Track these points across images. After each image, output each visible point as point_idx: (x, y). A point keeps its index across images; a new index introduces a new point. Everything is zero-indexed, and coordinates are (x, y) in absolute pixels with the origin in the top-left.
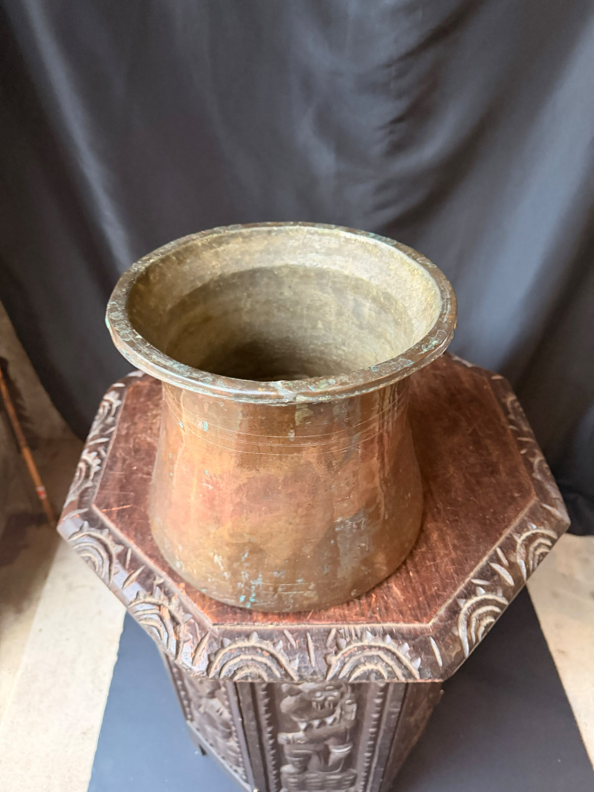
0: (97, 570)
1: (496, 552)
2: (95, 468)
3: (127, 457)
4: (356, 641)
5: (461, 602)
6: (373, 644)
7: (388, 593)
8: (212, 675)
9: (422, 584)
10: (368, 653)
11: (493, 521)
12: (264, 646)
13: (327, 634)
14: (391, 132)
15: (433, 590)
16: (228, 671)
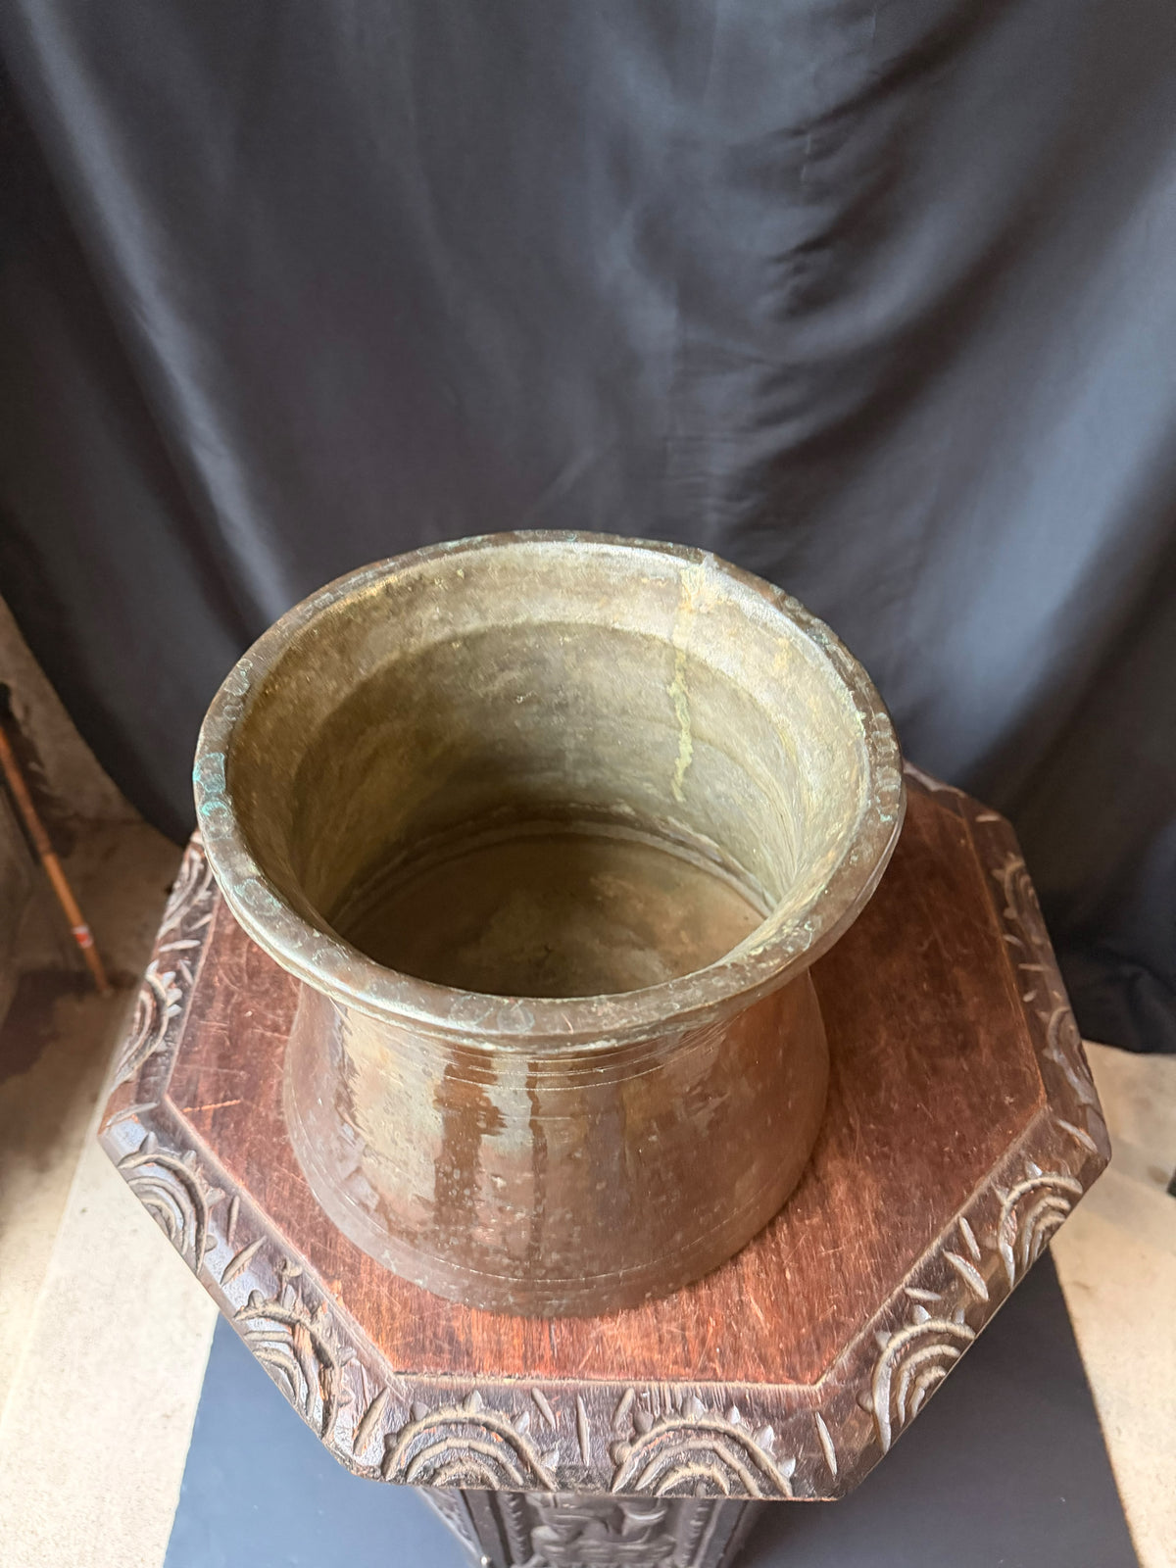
0: (173, 1236)
1: (958, 1227)
2: (171, 1011)
3: (233, 987)
4: (671, 1417)
5: (883, 1339)
6: (705, 1422)
7: (740, 1317)
8: (391, 1474)
9: (807, 1298)
10: (694, 1443)
11: (957, 1159)
12: (493, 1420)
13: (616, 1400)
14: (799, 270)
15: (829, 1312)
16: (422, 1469)
